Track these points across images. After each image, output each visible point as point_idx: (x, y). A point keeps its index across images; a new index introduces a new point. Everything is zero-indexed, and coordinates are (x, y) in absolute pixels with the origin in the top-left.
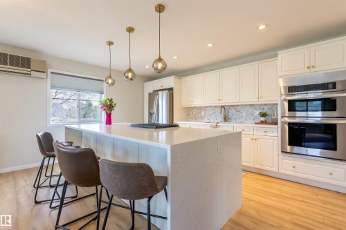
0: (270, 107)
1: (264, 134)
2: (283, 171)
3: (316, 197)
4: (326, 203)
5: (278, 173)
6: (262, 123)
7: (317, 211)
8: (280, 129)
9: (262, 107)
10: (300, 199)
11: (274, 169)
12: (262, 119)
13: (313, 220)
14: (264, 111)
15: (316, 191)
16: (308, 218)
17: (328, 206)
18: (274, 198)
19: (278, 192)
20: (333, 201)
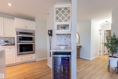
0: (9, 38)
1: (9, 50)
2: (18, 62)
3: (29, 65)
4: (32, 65)
5: (16, 63)
6: (6, 45)
7: (31, 68)
8: (16, 47)
9: (5, 38)
10: (26, 68)
11: (14, 62)
12: (6, 43)
13: (32, 71)
14: (7, 40)
15: (28, 63)
16: (31, 71)
17: (33, 66)
18: (18, 72)
19: (18, 69)
20: (33, 64)
